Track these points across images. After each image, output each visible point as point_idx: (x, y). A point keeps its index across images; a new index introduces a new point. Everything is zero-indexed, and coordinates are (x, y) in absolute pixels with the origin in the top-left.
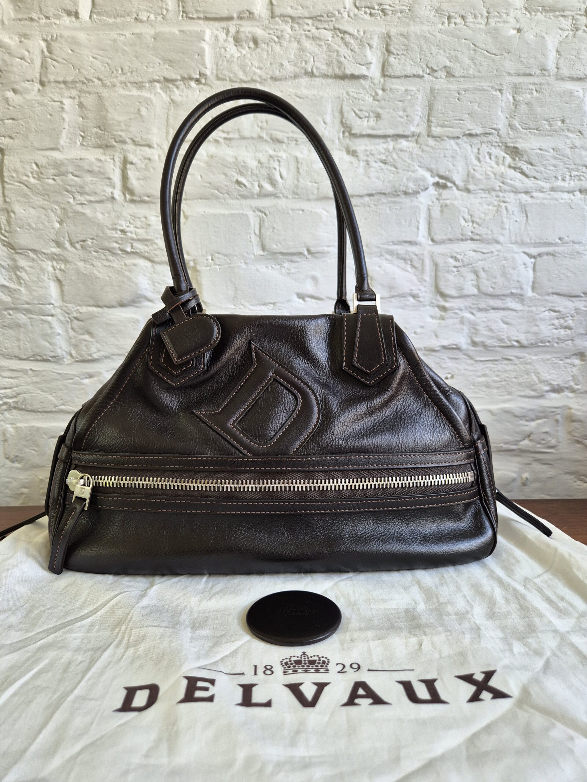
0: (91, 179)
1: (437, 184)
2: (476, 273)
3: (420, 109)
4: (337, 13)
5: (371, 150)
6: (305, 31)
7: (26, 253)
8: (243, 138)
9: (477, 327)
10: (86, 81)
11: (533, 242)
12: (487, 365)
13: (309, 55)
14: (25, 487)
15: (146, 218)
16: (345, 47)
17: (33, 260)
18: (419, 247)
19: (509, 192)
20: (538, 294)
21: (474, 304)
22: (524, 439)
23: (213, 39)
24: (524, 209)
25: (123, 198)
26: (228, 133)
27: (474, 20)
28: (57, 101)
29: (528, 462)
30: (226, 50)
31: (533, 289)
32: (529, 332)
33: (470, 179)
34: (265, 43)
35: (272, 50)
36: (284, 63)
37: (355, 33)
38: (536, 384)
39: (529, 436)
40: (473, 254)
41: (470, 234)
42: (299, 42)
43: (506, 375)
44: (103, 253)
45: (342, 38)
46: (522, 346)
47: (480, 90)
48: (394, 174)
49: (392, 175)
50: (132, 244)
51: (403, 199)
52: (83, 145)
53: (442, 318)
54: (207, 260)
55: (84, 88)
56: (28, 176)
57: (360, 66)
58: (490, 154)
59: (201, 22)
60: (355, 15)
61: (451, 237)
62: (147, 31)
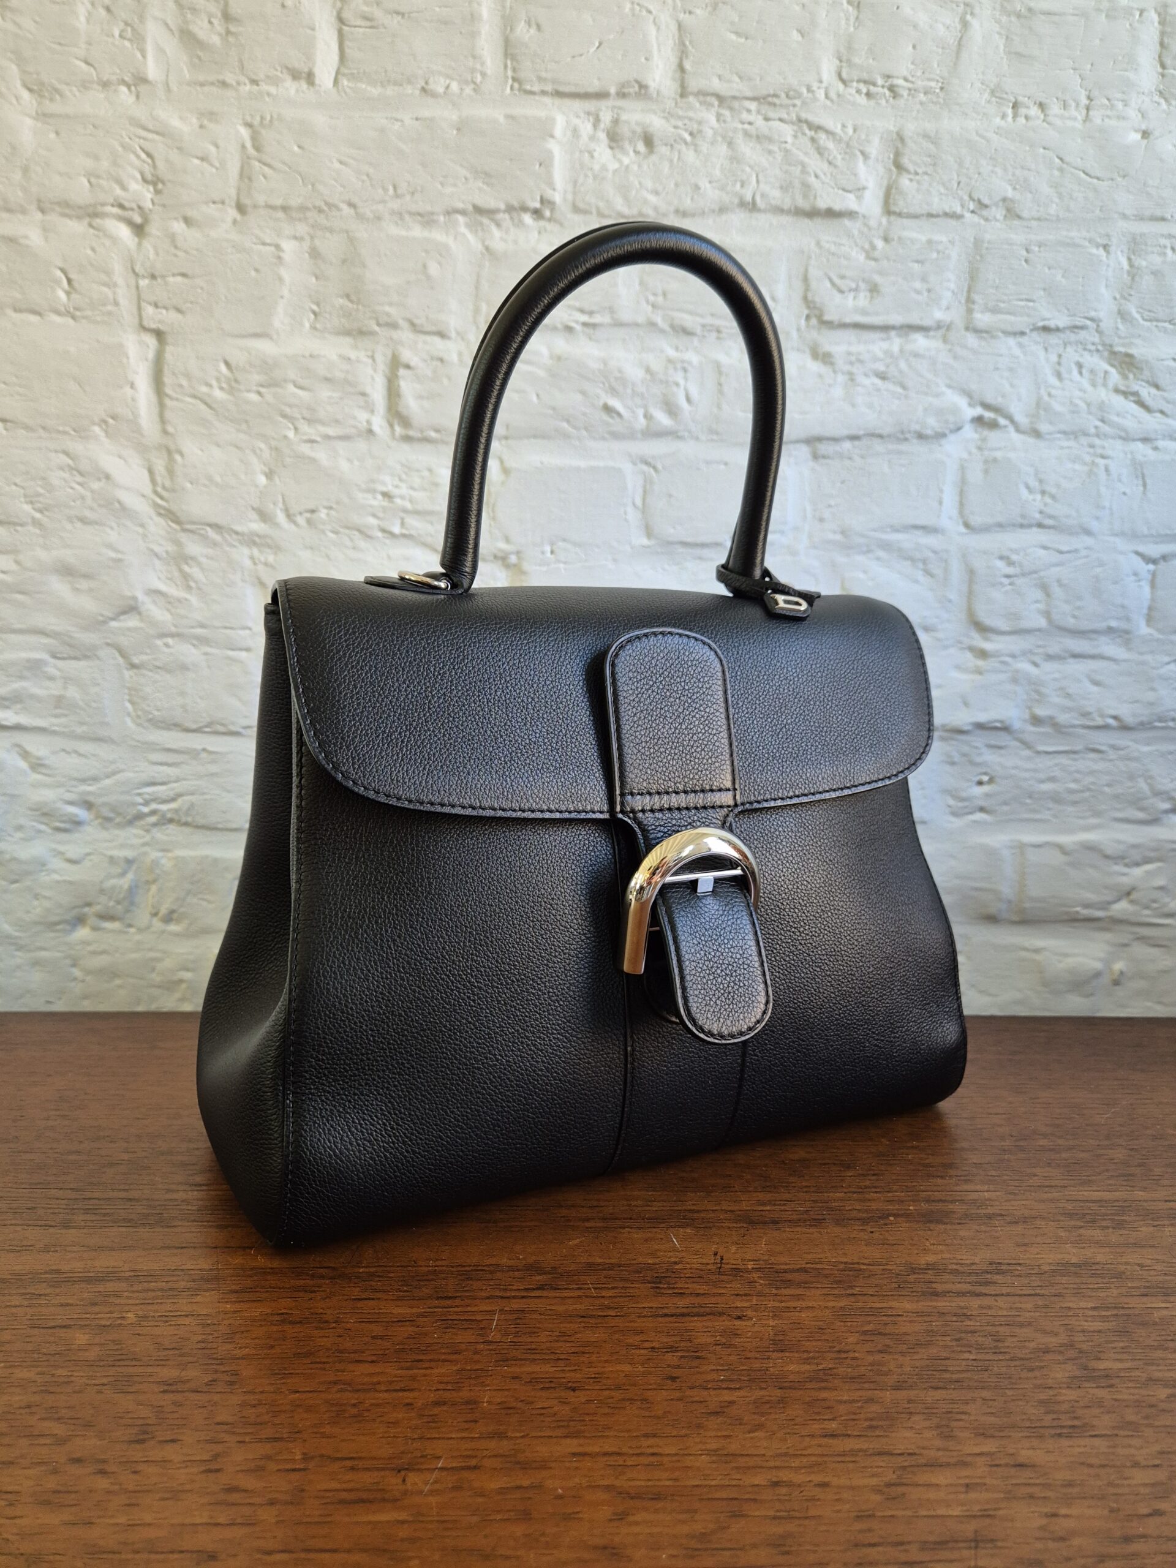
0: (330, 394)
1: (979, 420)
2: (1045, 588)
3: (952, 277)
4: (804, 91)
5: (859, 354)
6: (743, 123)
7: (202, 532)
8: (618, 324)
9: (1043, 690)
10: (325, 208)
11: (1154, 532)
12: (1056, 761)
13: (748, 169)
14: (187, 970)
15: (430, 470)
16: (818, 156)
17: (215, 544)
18: (940, 536)
19: (1113, 438)
20: (1158, 630)
21: (1039, 646)
22: (1119, 900)
23: (569, 133)
24: (1140, 471)
25: (388, 430)
26: (591, 313)
27: (1062, 111)
28: (269, 245)
29: (1126, 941)
30: (592, 157)
31: (1149, 620)
32: (1137, 701)
33: (1042, 412)
34: (666, 145)
35: (679, 158)
36: (701, 184)
37: (838, 130)
38: (1146, 798)
39: (1128, 894)
40: (1042, 553)
41: (1037, 516)
42: (730, 144)
43: (1091, 779)
44: (349, 537)
45: (813, 140)
46: (1125, 728)
47: (1068, 245)
48: (899, 399)
49: (897, 402)
50: (402, 519)
51: (915, 447)
52: (315, 329)
53: (979, 672)
54: (543, 553)
55: (322, 220)
56: (210, 386)
57: (845, 194)
58: (1080, 366)
59: (547, 100)
60: (839, 95)
61: (1000, 519)
62: (445, 114)
